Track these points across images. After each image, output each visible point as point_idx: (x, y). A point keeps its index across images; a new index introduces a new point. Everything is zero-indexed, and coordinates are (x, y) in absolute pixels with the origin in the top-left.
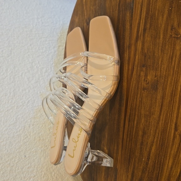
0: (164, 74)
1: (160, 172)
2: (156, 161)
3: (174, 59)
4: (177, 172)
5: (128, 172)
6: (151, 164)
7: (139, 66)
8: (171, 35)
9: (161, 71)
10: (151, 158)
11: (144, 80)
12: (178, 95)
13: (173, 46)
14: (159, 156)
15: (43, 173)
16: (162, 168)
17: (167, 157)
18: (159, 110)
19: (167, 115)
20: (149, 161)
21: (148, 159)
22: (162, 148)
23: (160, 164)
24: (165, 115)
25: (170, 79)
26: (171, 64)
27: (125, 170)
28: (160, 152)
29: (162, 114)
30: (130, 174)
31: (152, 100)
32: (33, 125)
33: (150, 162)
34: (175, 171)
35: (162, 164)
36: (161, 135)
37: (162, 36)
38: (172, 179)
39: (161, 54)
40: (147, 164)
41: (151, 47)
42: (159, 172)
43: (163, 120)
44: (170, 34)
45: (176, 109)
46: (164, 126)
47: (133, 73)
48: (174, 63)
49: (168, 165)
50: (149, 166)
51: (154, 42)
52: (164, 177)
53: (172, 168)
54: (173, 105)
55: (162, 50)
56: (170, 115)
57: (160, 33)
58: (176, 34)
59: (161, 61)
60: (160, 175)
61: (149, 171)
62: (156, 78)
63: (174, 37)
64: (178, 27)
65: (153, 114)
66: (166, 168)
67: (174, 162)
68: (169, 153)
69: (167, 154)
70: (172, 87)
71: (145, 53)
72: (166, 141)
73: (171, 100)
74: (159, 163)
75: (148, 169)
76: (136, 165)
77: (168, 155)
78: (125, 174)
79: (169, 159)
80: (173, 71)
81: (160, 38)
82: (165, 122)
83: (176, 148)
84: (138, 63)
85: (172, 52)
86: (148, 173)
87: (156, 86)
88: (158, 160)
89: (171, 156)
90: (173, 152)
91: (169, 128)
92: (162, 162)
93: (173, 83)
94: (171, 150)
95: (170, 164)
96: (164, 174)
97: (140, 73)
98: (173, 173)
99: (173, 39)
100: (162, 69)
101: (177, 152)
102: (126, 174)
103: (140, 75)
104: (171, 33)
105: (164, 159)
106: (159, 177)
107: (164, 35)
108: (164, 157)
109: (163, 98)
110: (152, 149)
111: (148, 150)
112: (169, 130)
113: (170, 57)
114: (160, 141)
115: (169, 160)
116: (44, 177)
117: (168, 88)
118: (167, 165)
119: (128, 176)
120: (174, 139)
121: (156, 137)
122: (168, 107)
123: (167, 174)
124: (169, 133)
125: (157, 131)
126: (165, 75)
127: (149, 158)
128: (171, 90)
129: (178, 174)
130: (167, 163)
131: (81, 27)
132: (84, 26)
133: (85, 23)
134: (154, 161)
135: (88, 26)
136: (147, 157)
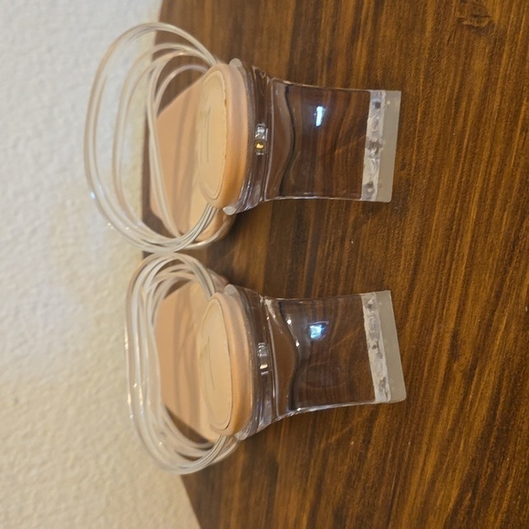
0: (430, 158)
1: (398, 493)
2: (387, 454)
3: (464, 105)
4: (449, 498)
5: (307, 480)
6: (374, 462)
8: (460, 20)
9: (419, 147)
10: (373, 441)
12: (469, 235)
13: (462, 59)
14: (397, 438)
15: (72, 455)
16: (405, 478)
17: (420, 443)
18: (407, 285)
19: (429, 301)
20: (367, 449)
21: (366, 443)
22: (407, 414)
23: (400, 465)
24: (422, 303)
25: (445, 179)
26: (454, 125)
27: (297, 472)
28: (400, 423)
29: (415, 297)
30: (311, 485)
31: (387, 248)
32: (46, 305)
33: (369, 455)
34: (442, 493)
35: (404, 466)
37: (430, 25)
38: (431, 518)
39: (425, 87)
40: (362, 459)
41: (396, 63)
42: (394, 492)
43: (415, 317)
44: (458, 15)
45: (460, 283)
46: (418, 337)
48: (461, 120)
49: (423, 470)
50: (366, 466)
51: (404, 46)
52: (407, 510)
53: (433, 482)
54: (450, 269)
55: (427, 72)
56: (440, 306)
57: (425, 12)
58: (475, 16)
59: (424, 114)
60: (396, 499)
61: (366, 482)
62: (405, 172)
63: (470, 27)
66: (415, 479)
67: (442, 464)
68: (427, 432)
69: (422, 435)
70: (452, 205)
72: (422, 390)
73: (447, 251)
74: (396, 461)
75: (363, 477)
76: (331, 459)
77: (426, 439)
78: (299, 484)
79: (428, 450)
80: (459, 151)
81: (423, 31)
82: (422, 325)
83: (451, 417)
85: (458, 79)
86: (364, 489)
87: (405, 199)
88: (393, 450)
89: (435, 443)
90: (439, 430)
91: (432, 346)
93: (454, 193)
94: (436, 422)
95: (430, 470)
96: (411, 499)
98: (437, 498)
99: (466, 33)
100: (425, 143)
101: (453, 430)
102: (301, 486)
104: (461, 11)
105: (411, 450)
106: (394, 508)
107: (437, 22)
108: (413, 444)
109: (421, 241)
112: (434, 354)
113: (450, 100)
115: (426, 455)
116: (73, 467)
117: (438, 208)
118: (419, 471)
119: (305, 491)
120: (445, 387)
122: (433, 276)
123: (419, 500)
124: (431, 365)
126: (433, 165)
127: (369, 442)
128: (448, 215)
129: (451, 505)
130: (421, 464)
134: (381, 454)
136: (362, 438)
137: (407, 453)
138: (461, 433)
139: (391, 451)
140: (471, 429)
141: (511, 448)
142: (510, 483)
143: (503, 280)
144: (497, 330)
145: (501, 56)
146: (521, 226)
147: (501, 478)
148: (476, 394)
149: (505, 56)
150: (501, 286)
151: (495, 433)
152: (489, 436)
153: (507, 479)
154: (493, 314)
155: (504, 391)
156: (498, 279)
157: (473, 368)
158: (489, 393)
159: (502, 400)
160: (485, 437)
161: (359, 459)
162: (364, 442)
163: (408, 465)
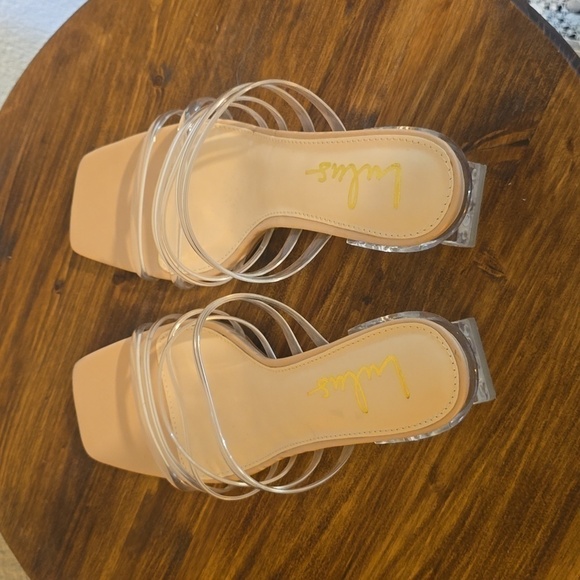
1: (354, 566)
2: (346, 538)
4: (410, 573)
5: (235, 550)
6: (329, 543)
7: (350, 293)
8: (475, 263)
10: (330, 528)
13: (473, 289)
14: (359, 529)
16: (364, 557)
17: (386, 534)
20: (322, 533)
21: (322, 528)
22: (374, 512)
23: (359, 548)
27: (222, 543)
28: (365, 519)
30: (240, 555)
33: (324, 537)
34: (402, 570)
35: (364, 548)
36: (382, 480)
39: (433, 293)
40: (313, 540)
42: (350, 566)
43: (395, 448)
44: (475, 259)
46: (397, 462)
47: (323, 302)
49: (385, 552)
50: (318, 545)
53: (395, 560)
55: (437, 283)
56: (423, 445)
58: (491, 267)
60: (351, 571)
61: (315, 557)
63: (484, 271)
64: (502, 253)
66: (376, 558)
67: (406, 549)
68: (394, 527)
69: (388, 529)
71: (380, 270)
72: (394, 498)
75: (313, 553)
76: (273, 536)
77: (392, 531)
78: (221, 553)
79: (393, 540)
81: (438, 254)
82: (402, 454)
83: (421, 520)
84: (348, 284)
85: (467, 301)
86: (313, 562)
88: (354, 536)
89: (401, 536)
90: (407, 527)
91: (410, 470)
92: (368, 543)
94: (405, 521)
95: (393, 553)
96: (368, 572)
97: (348, 313)
98: (396, 573)
99: (481, 274)
101: (421, 529)
102: (225, 555)
103: (345, 318)
104: (479, 258)
105: (374, 539)
107: (454, 254)
108: (377, 533)
110: (339, 507)
111: (326, 506)
112: (411, 475)
114: (373, 494)
115: (390, 543)
118: (381, 553)
119: (230, 560)
120: (420, 498)
121: (361, 483)
124: (407, 482)
125: (372, 469)
127: (326, 528)
130: (383, 549)
131: (118, 72)
132: (136, 76)
133: (142, 71)
134: (339, 538)
135: (155, 89)
136: (316, 524)
137: (369, 540)
138: (429, 531)
139: (351, 536)
140: (440, 529)
141: (475, 545)
142: (470, 567)
143: (486, 442)
144: (476, 471)
145: (509, 302)
146: (508, 412)
147: (462, 563)
148: (449, 507)
149: (512, 304)
150: (484, 444)
151: (462, 534)
152: (457, 535)
153: (468, 564)
154: (473, 460)
155: (475, 510)
156: (482, 440)
157: (449, 491)
158: (460, 509)
159: (472, 514)
160: (452, 536)
161: (311, 540)
162: (319, 527)
163: (369, 548)
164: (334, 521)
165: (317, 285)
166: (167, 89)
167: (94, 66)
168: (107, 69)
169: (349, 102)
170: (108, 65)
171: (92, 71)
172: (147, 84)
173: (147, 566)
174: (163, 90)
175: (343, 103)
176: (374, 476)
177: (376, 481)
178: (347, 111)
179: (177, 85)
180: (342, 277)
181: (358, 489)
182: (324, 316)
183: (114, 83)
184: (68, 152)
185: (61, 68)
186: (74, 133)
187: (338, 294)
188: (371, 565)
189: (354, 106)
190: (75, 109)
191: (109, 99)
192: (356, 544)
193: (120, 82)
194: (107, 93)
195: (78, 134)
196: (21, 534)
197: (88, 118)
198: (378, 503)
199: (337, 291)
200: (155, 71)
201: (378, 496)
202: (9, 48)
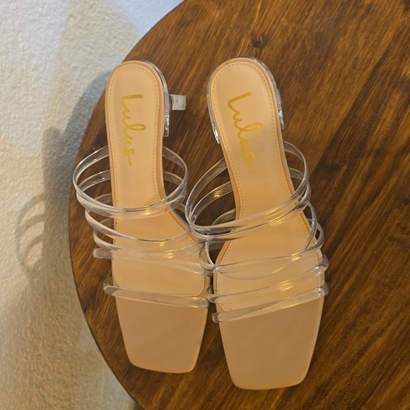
1: (383, 381)
2: (378, 362)
6: (365, 365)
7: (394, 196)
10: (367, 354)
11: (398, 224)
14: (389, 356)
16: (391, 375)
20: (360, 358)
21: (360, 354)
22: (401, 345)
23: (388, 369)
28: (394, 349)
31: (406, 264)
33: (361, 361)
35: (392, 369)
38: (408, 395)
40: (353, 362)
42: (380, 381)
47: (373, 201)
50: (357, 366)
52: (389, 390)
60: (380, 385)
61: (354, 374)
65: (399, 286)
66: (400, 376)
75: (352, 371)
84: (393, 190)
86: (352, 378)
88: (384, 361)
92: (395, 365)
96: (393, 385)
97: (392, 209)
103: (389, 213)
105: (399, 364)
106: (378, 388)
108: (402, 359)
110: (375, 341)
111: (365, 339)
114: (401, 333)
118: (404, 373)
121: (393, 325)
123: (401, 386)
125: (401, 316)
127: (363, 354)
131: (226, 36)
132: (240, 40)
133: (245, 37)
134: (373, 361)
135: (255, 49)
136: (356, 351)
137: (396, 363)
139: (382, 360)
161: (351, 362)
162: (358, 354)
163: (396, 369)
164: (370, 350)
165: (368, 189)
166: (263, 51)
167: (208, 30)
168: (218, 33)
169: (402, 70)
170: (219, 31)
171: (206, 33)
172: (249, 46)
173: (219, 377)
174: (260, 51)
175: (397, 70)
176: (402, 320)
177: (404, 324)
178: (399, 77)
179: (272, 48)
180: (389, 185)
181: (390, 328)
182: (372, 212)
183: (223, 43)
184: (182, 86)
185: (181, 29)
186: (189, 74)
187: (385, 196)
188: (396, 382)
189: (405, 73)
190: (191, 58)
191: (218, 53)
192: (385, 367)
193: (228, 43)
194: (216, 50)
195: (191, 75)
196: (117, 350)
197: (200, 64)
198: (404, 338)
199: (384, 194)
200: (256, 38)
201: (405, 333)
202: (107, 18)
